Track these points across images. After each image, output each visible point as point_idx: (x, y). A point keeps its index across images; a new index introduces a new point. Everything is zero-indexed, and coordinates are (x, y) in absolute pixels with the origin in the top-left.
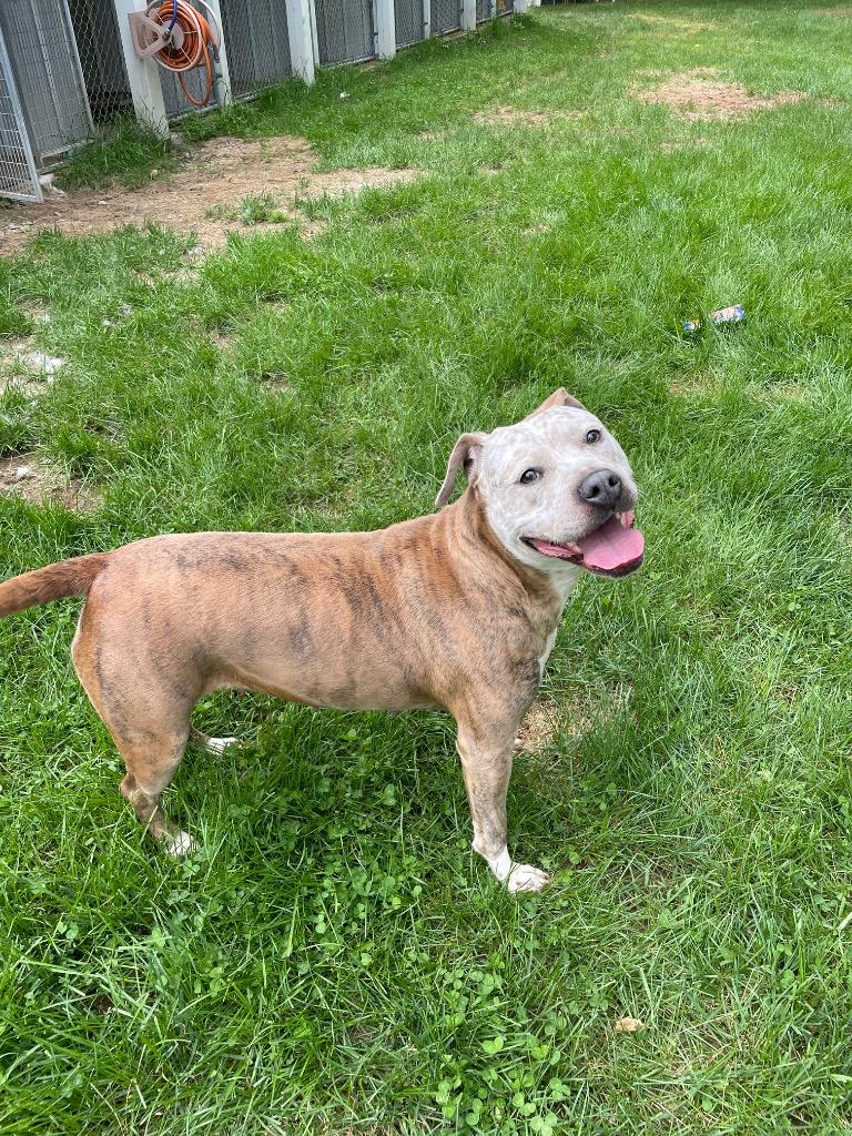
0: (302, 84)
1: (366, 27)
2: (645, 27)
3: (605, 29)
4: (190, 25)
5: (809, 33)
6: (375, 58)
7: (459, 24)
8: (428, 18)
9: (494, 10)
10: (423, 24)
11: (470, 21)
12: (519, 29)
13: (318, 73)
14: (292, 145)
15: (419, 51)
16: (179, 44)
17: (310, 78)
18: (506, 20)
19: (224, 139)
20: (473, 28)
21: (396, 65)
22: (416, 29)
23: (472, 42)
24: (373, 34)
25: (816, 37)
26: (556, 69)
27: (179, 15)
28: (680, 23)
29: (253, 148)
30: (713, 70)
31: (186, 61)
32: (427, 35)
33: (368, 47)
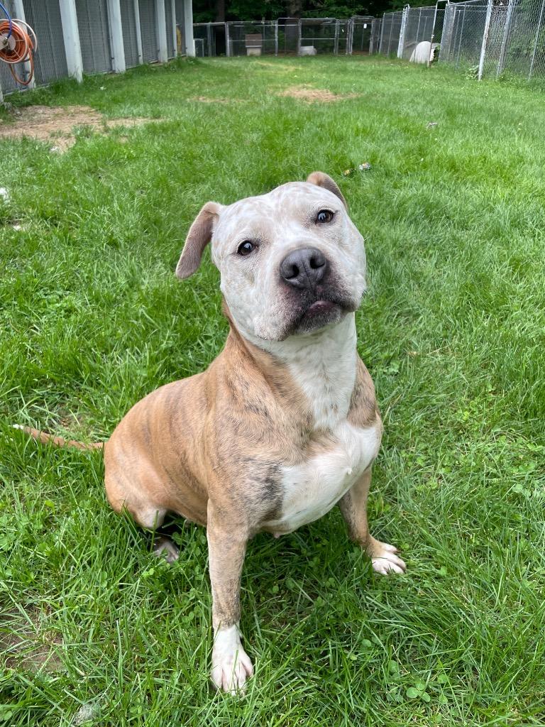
0: (74, 81)
1: (107, 54)
2: (263, 68)
3: (240, 68)
4: (19, 36)
5: (354, 71)
6: (114, 72)
7: (157, 59)
8: (141, 53)
9: (176, 53)
10: (138, 56)
11: (164, 57)
12: (191, 65)
13: (84, 76)
14: (82, 109)
15: (138, 70)
16: (13, 47)
17: (80, 79)
18: (184, 59)
19: (37, 107)
20: (166, 61)
21: (128, 76)
22: (134, 58)
23: (167, 69)
24: (111, 59)
25: (359, 74)
26: (222, 82)
27: (13, 31)
28: (282, 66)
29: (59, 110)
30: (310, 85)
31: (16, 57)
32: (141, 62)
33: (108, 66)
